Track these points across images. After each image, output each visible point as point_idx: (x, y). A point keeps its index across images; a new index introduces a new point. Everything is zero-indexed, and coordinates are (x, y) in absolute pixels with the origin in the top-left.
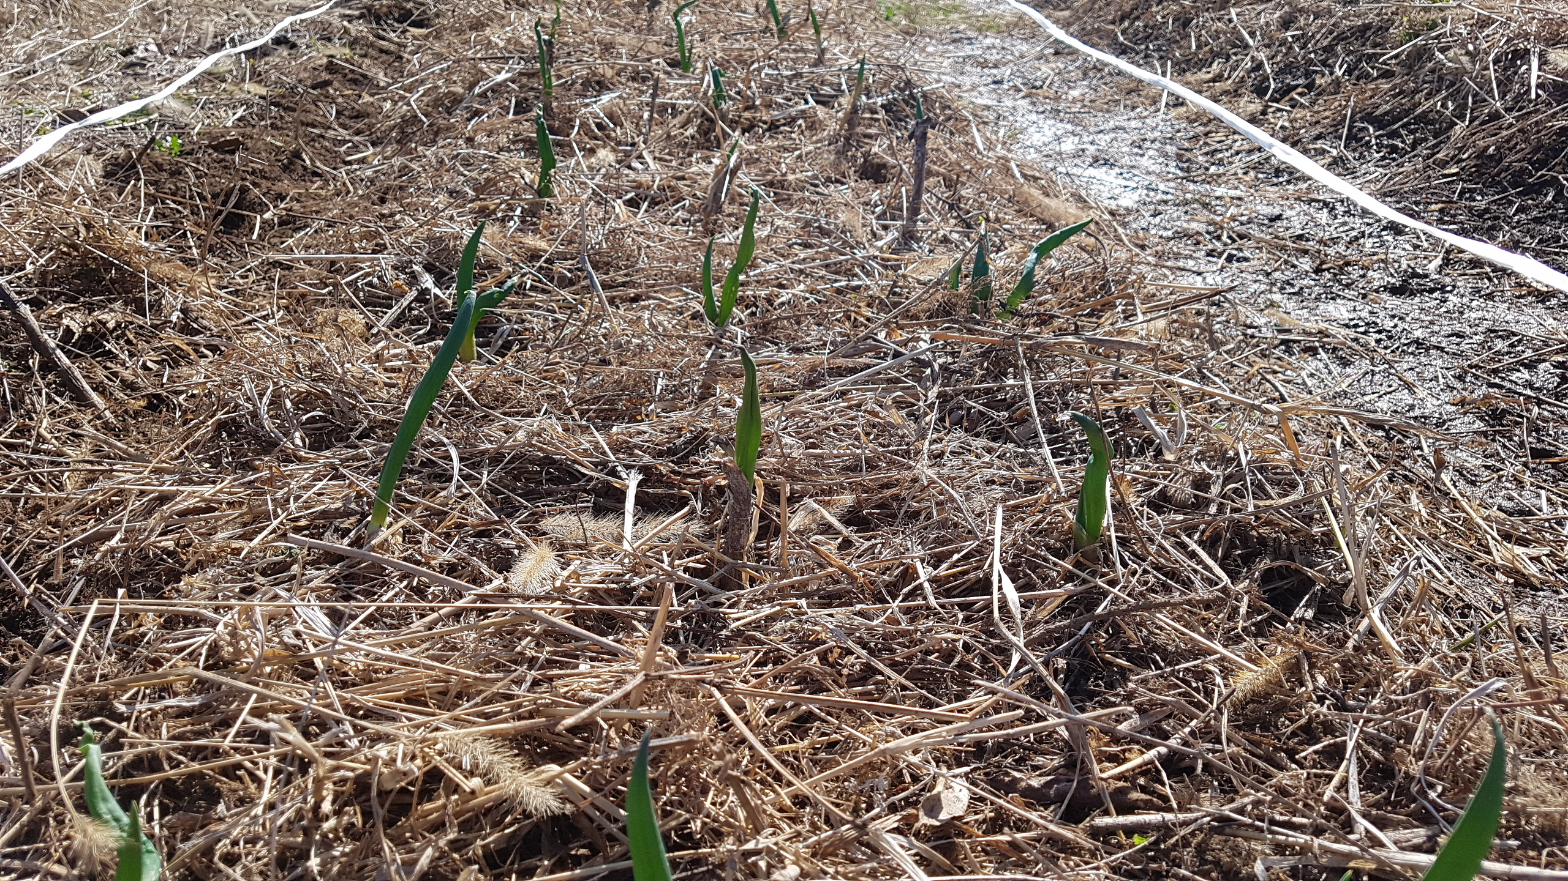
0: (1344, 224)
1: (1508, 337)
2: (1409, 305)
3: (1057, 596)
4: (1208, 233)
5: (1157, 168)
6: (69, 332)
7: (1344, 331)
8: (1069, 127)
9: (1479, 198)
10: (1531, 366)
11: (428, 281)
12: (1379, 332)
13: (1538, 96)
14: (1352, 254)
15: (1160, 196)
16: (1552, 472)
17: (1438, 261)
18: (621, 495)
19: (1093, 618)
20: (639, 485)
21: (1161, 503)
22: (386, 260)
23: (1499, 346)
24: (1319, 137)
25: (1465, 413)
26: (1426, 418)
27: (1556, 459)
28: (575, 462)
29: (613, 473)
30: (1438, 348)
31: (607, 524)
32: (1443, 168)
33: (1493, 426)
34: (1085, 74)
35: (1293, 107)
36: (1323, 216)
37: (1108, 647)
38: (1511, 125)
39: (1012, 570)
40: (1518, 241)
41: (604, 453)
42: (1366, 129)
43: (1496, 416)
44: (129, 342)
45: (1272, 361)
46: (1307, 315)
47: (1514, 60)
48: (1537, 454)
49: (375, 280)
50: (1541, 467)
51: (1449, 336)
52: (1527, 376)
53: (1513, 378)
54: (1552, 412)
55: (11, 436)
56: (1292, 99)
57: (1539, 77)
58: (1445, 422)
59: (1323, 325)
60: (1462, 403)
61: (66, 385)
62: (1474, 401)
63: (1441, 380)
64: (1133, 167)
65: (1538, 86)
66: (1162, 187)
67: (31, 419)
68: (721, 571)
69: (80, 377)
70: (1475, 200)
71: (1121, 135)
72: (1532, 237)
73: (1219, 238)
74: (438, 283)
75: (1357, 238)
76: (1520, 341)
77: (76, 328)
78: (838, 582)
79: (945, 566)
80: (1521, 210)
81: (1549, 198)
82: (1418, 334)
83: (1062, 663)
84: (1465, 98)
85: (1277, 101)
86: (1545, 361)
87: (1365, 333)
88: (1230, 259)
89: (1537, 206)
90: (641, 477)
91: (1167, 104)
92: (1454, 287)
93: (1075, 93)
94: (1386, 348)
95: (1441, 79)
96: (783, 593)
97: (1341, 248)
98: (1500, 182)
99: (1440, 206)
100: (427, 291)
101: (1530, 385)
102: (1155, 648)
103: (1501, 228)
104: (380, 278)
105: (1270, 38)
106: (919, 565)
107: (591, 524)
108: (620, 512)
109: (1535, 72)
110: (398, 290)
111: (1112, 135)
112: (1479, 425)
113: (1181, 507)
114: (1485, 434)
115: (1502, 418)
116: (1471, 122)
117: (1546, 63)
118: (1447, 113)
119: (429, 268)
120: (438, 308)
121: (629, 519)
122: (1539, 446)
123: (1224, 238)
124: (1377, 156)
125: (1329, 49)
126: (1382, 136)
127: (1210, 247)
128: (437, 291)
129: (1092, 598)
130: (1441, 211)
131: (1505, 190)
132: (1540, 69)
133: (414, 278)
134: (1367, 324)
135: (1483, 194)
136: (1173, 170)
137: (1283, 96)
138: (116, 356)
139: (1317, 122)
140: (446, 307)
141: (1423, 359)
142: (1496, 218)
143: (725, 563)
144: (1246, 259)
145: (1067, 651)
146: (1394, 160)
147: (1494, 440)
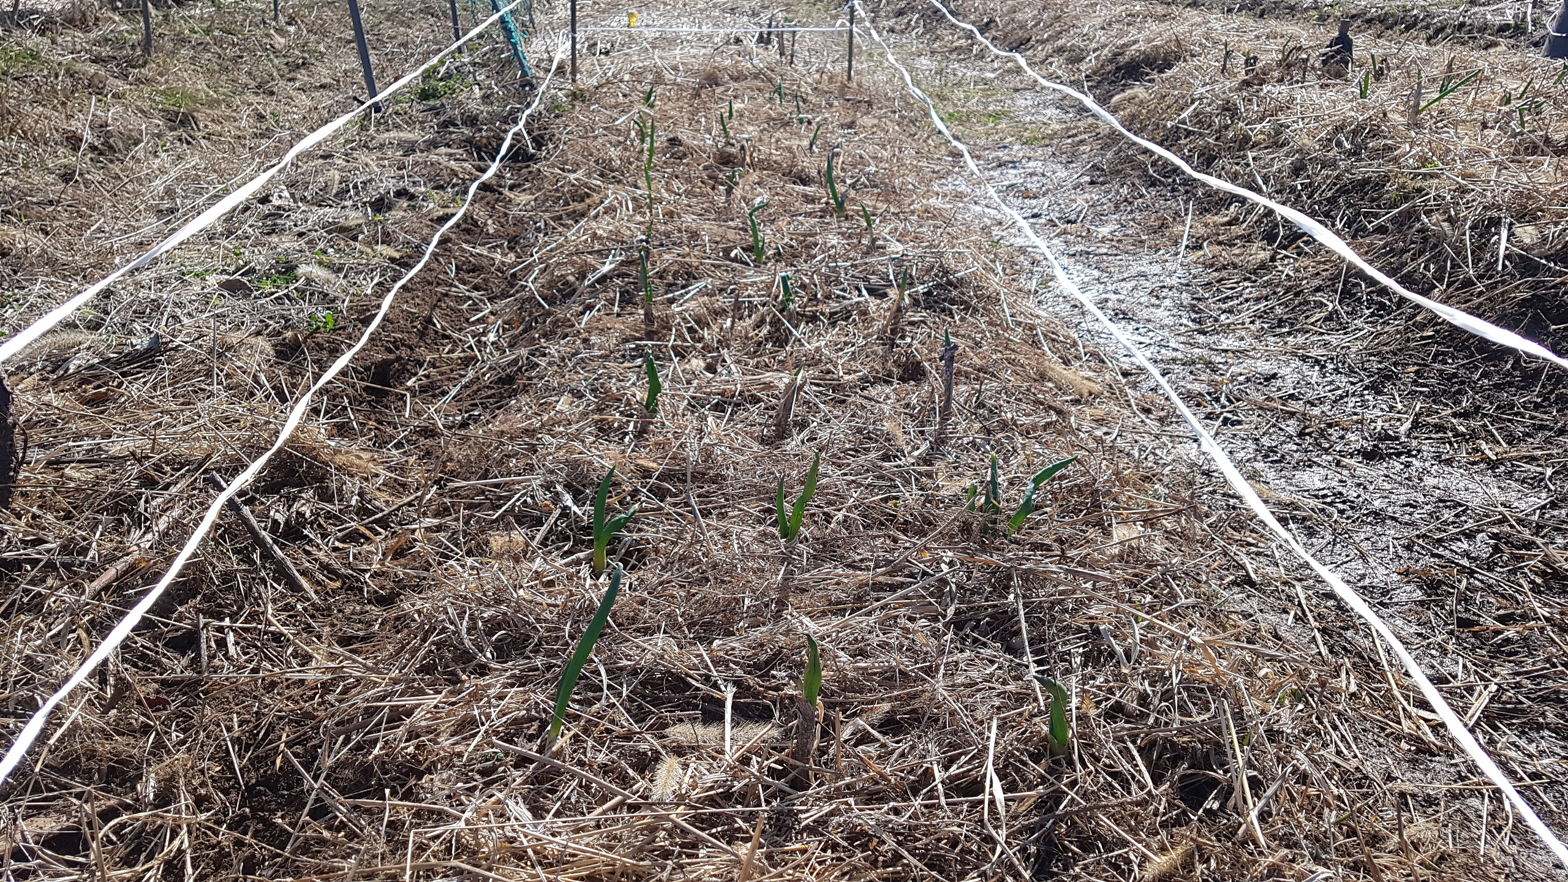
0: (1331, 383)
1: (1455, 507)
2: (1374, 472)
3: (1031, 797)
4: (1209, 394)
5: (1169, 321)
6: (275, 522)
7: (1313, 503)
8: (1096, 273)
9: (1450, 361)
10: (1470, 535)
11: (568, 500)
12: (1344, 502)
13: (1504, 266)
14: (1335, 414)
15: (1171, 354)
16: (1473, 640)
17: (1408, 425)
18: (721, 703)
19: (1055, 816)
20: (734, 697)
21: (1116, 711)
22: (536, 481)
23: (1446, 516)
24: (1318, 289)
25: (1409, 582)
26: (1373, 587)
27: (1477, 628)
28: (687, 675)
29: (715, 686)
30: (1393, 519)
31: (713, 731)
32: (1422, 330)
33: (1430, 596)
34: (1117, 207)
35: (1299, 254)
36: (1314, 375)
37: (1067, 835)
38: (1481, 293)
39: (1002, 775)
40: (1479, 406)
41: (707, 667)
42: (1358, 285)
43: (1432, 586)
44: (320, 525)
45: (1248, 533)
46: (1284, 485)
47: (1488, 227)
48: (1463, 623)
49: (529, 500)
50: (1464, 636)
51: (1404, 506)
52: (1465, 546)
53: (1453, 548)
54: (1482, 581)
55: (246, 621)
56: (1298, 247)
57: (1507, 248)
58: (1388, 592)
59: (1295, 497)
60: (1406, 574)
61: (282, 574)
62: (1416, 572)
63: (1391, 549)
64: (1149, 321)
65: (1506, 257)
66: (1173, 344)
67: (259, 605)
68: (794, 773)
69: (291, 566)
70: (1446, 363)
71: (1142, 281)
72: (1491, 403)
73: (1217, 400)
74: (576, 501)
75: (1342, 397)
76: (1464, 511)
77: (281, 519)
78: (877, 783)
79: (955, 766)
80: (1484, 375)
81: (1509, 366)
82: (1377, 504)
83: (1033, 849)
84: (1445, 261)
85: (1285, 248)
86: (1483, 531)
87: (1330, 504)
88: (1226, 421)
89: (1498, 372)
90: (735, 689)
91: (1187, 247)
92: (1419, 451)
93: (1105, 231)
94: (1348, 518)
95: (1425, 240)
96: (839, 793)
97: (1326, 408)
98: (1468, 347)
99: (1416, 368)
100: (566, 507)
101: (1467, 554)
102: (1100, 837)
103: (1466, 392)
104: (532, 497)
105: (1282, 184)
106: (935, 767)
107: (700, 729)
108: (721, 718)
109: (1504, 244)
110: (546, 509)
111: (1133, 283)
112: (1418, 595)
113: (1129, 717)
114: (1422, 603)
115: (1438, 587)
116: (1448, 286)
117: (1513, 234)
118: (1429, 275)
119: (568, 487)
120: (576, 522)
121: (728, 726)
122: (1464, 616)
123: (1223, 400)
124: (1367, 312)
125: (1332, 201)
126: (1372, 292)
127: (1209, 410)
128: (575, 508)
129: (1057, 797)
130: (1416, 372)
131: (1472, 355)
132: (1508, 240)
133: (557, 498)
134: (1334, 494)
135: (1454, 358)
136: (1185, 321)
137: (1291, 243)
138: (311, 540)
139: (1318, 274)
140: (582, 521)
141: (1379, 529)
142: (1463, 383)
143: (798, 767)
144: (1239, 423)
145: (1037, 840)
146: (1381, 316)
147: (1428, 609)
